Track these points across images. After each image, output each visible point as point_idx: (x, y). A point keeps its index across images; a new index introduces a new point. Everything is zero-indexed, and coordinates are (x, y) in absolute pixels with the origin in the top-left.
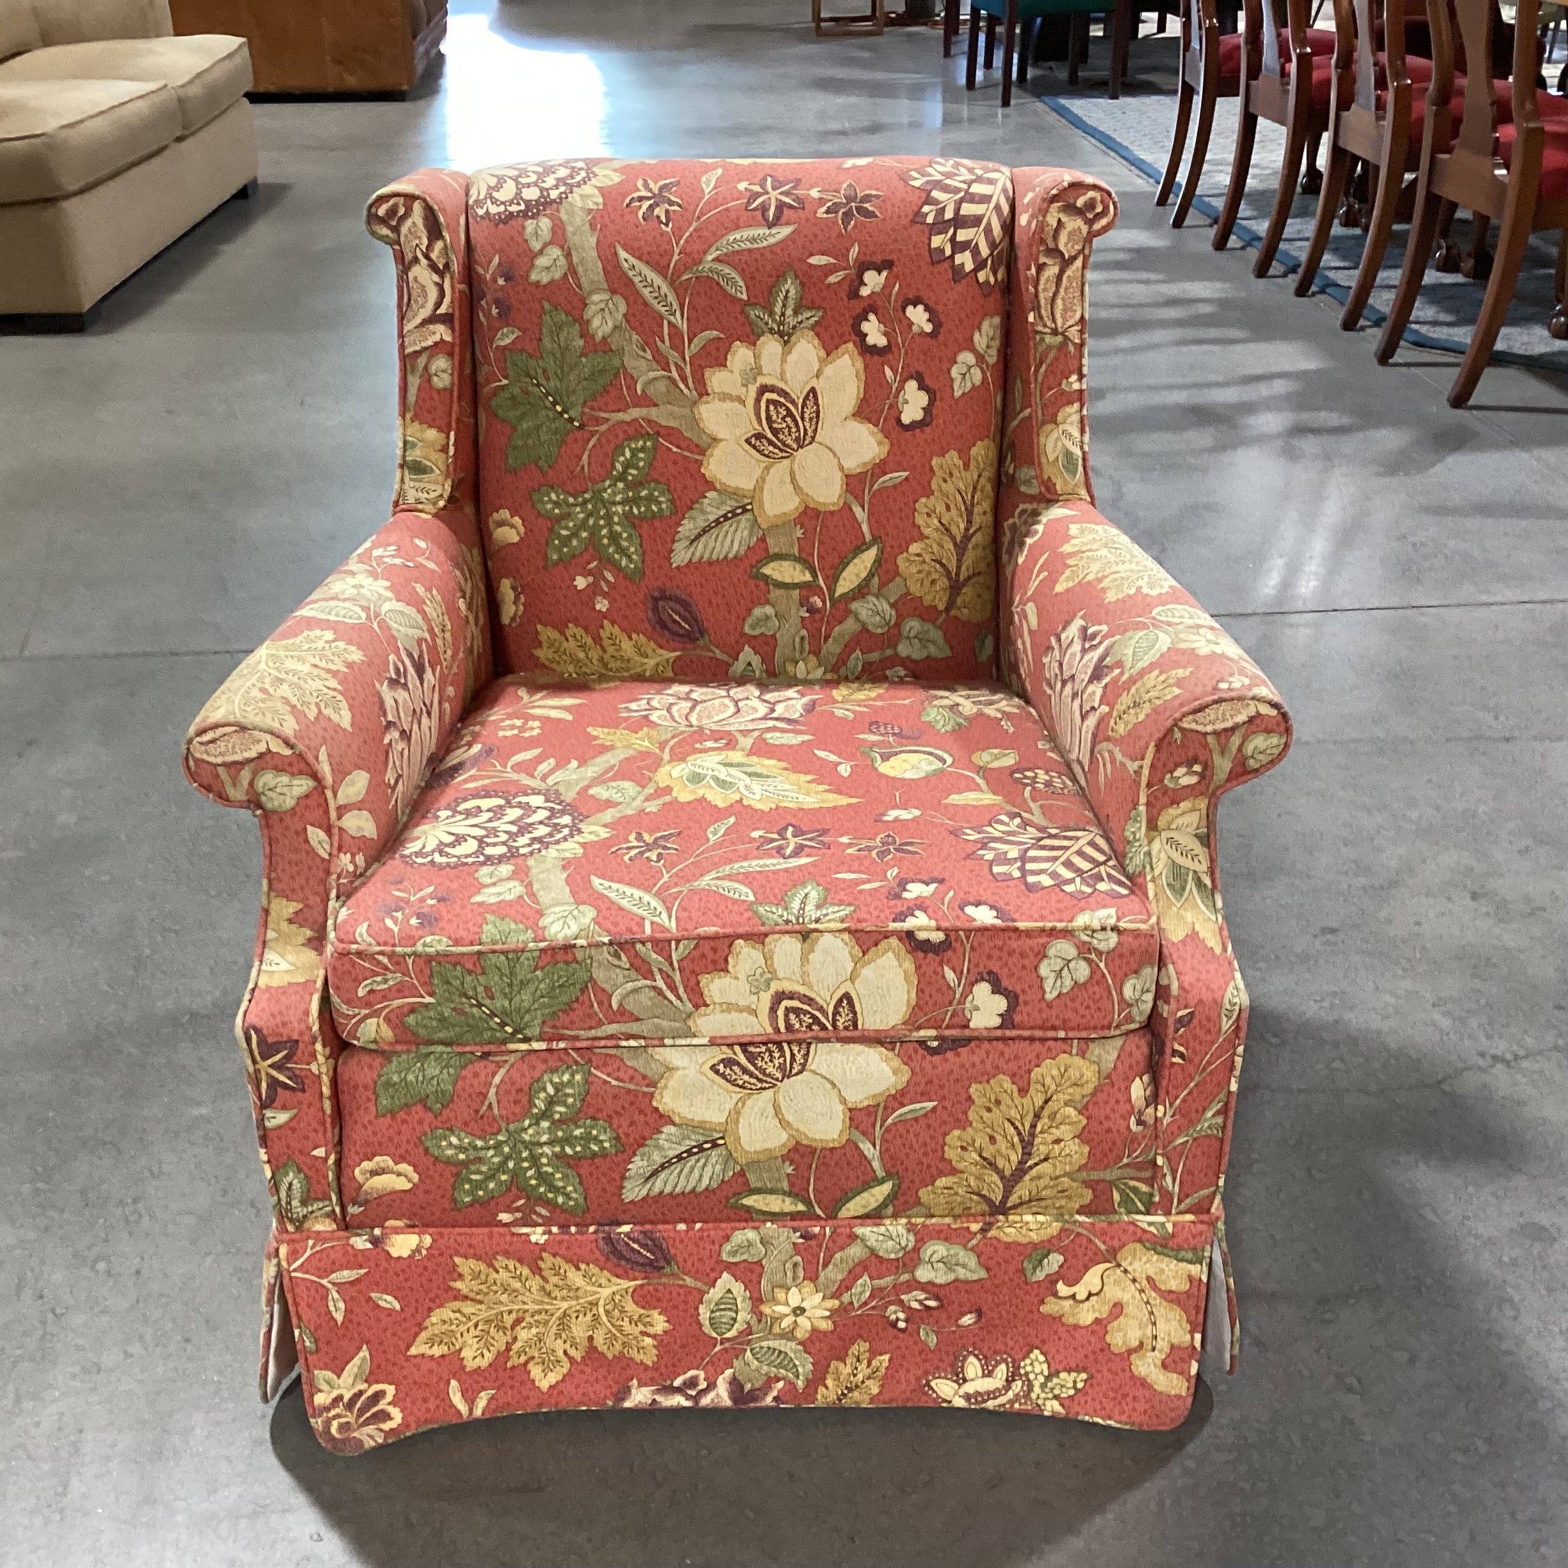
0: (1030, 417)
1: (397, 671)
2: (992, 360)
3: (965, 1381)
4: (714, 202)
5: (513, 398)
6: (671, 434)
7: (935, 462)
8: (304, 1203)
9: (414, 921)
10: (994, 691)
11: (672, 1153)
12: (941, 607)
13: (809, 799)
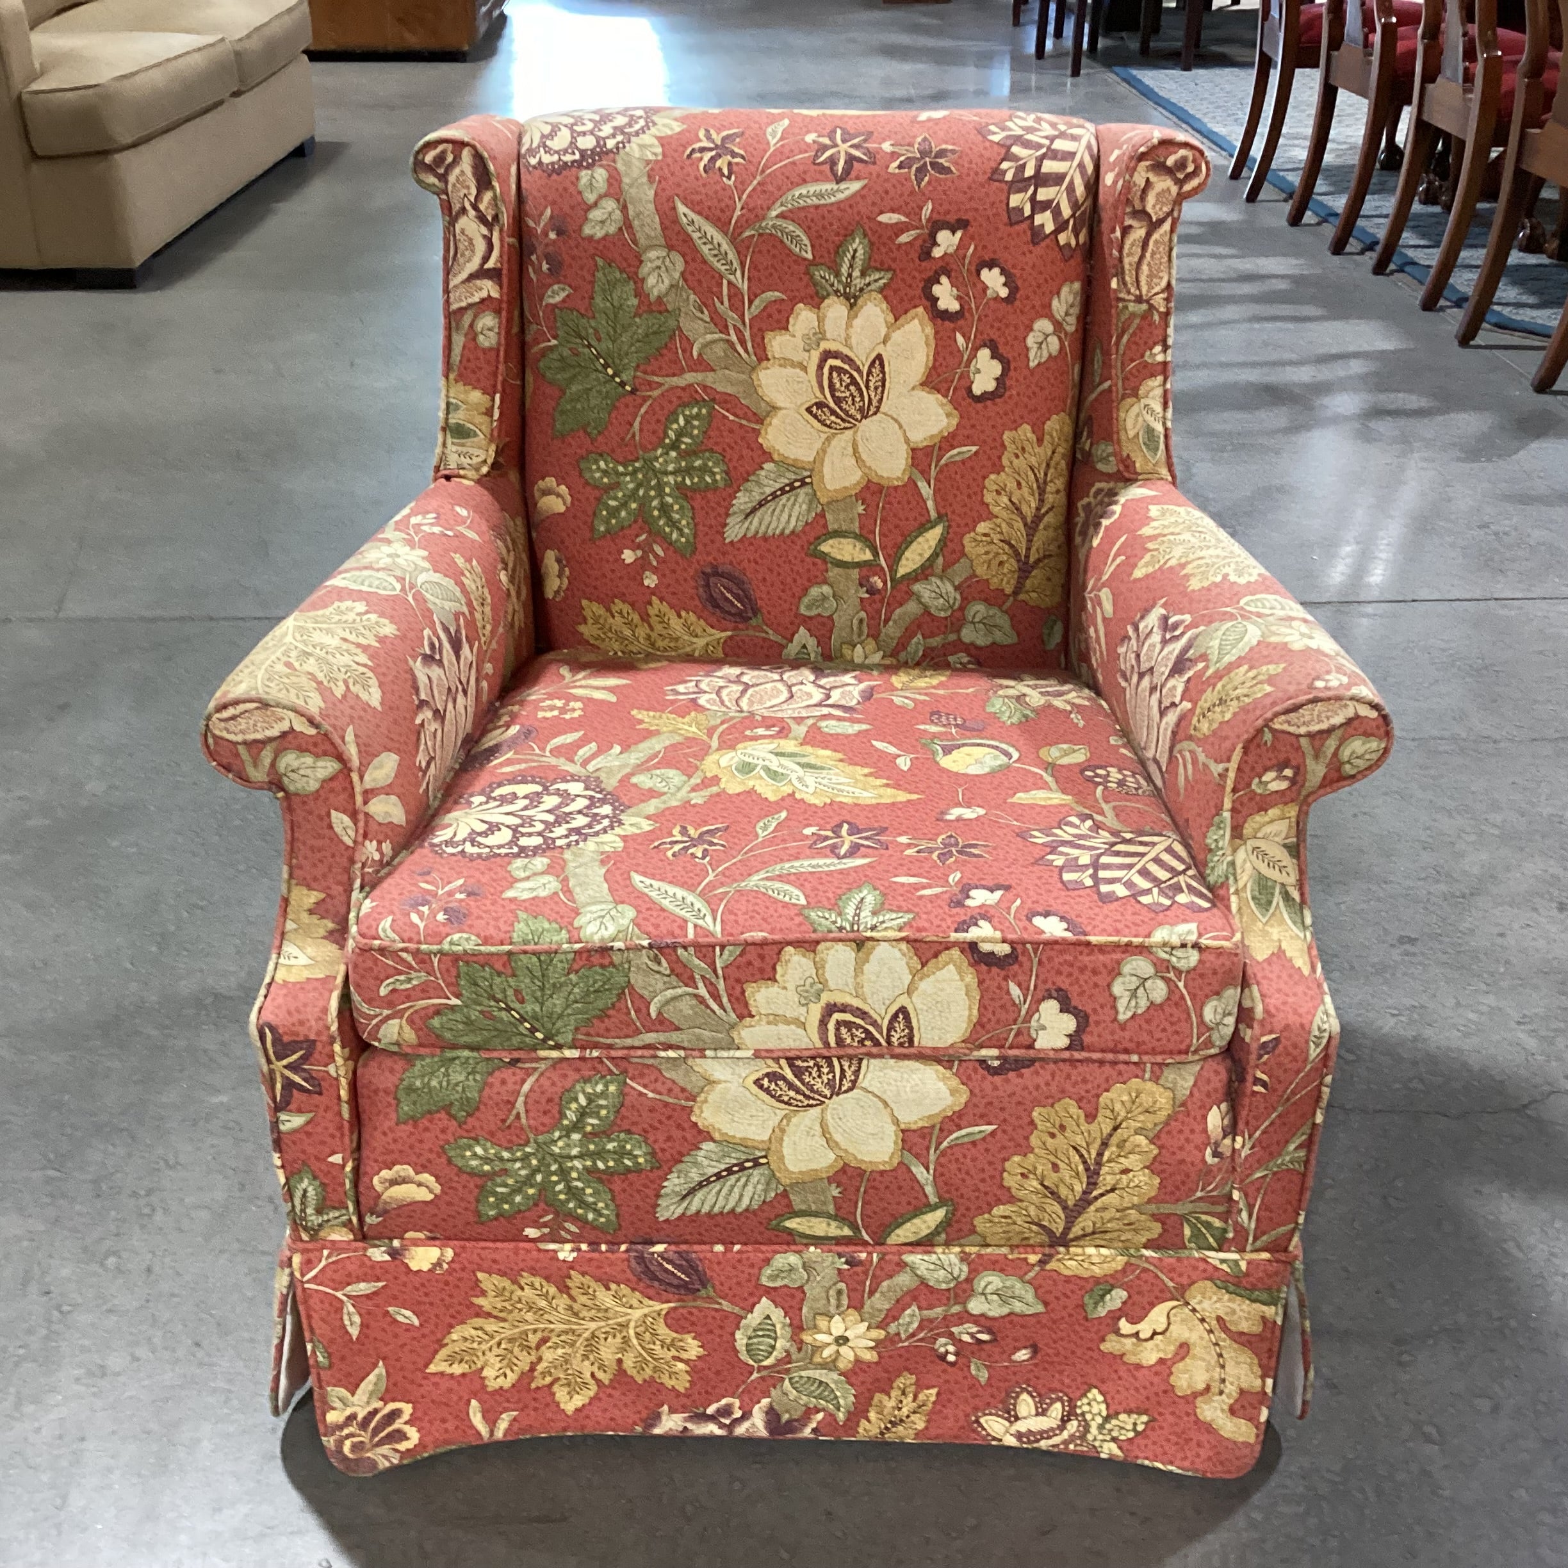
0: (1109, 390)
1: (432, 646)
2: (1070, 328)
3: (1017, 1418)
4: (780, 153)
5: (562, 359)
6: (728, 401)
7: (1007, 436)
8: (319, 1211)
9: (441, 917)
10: (1064, 682)
11: (711, 1171)
12: (1009, 590)
13: (866, 794)
